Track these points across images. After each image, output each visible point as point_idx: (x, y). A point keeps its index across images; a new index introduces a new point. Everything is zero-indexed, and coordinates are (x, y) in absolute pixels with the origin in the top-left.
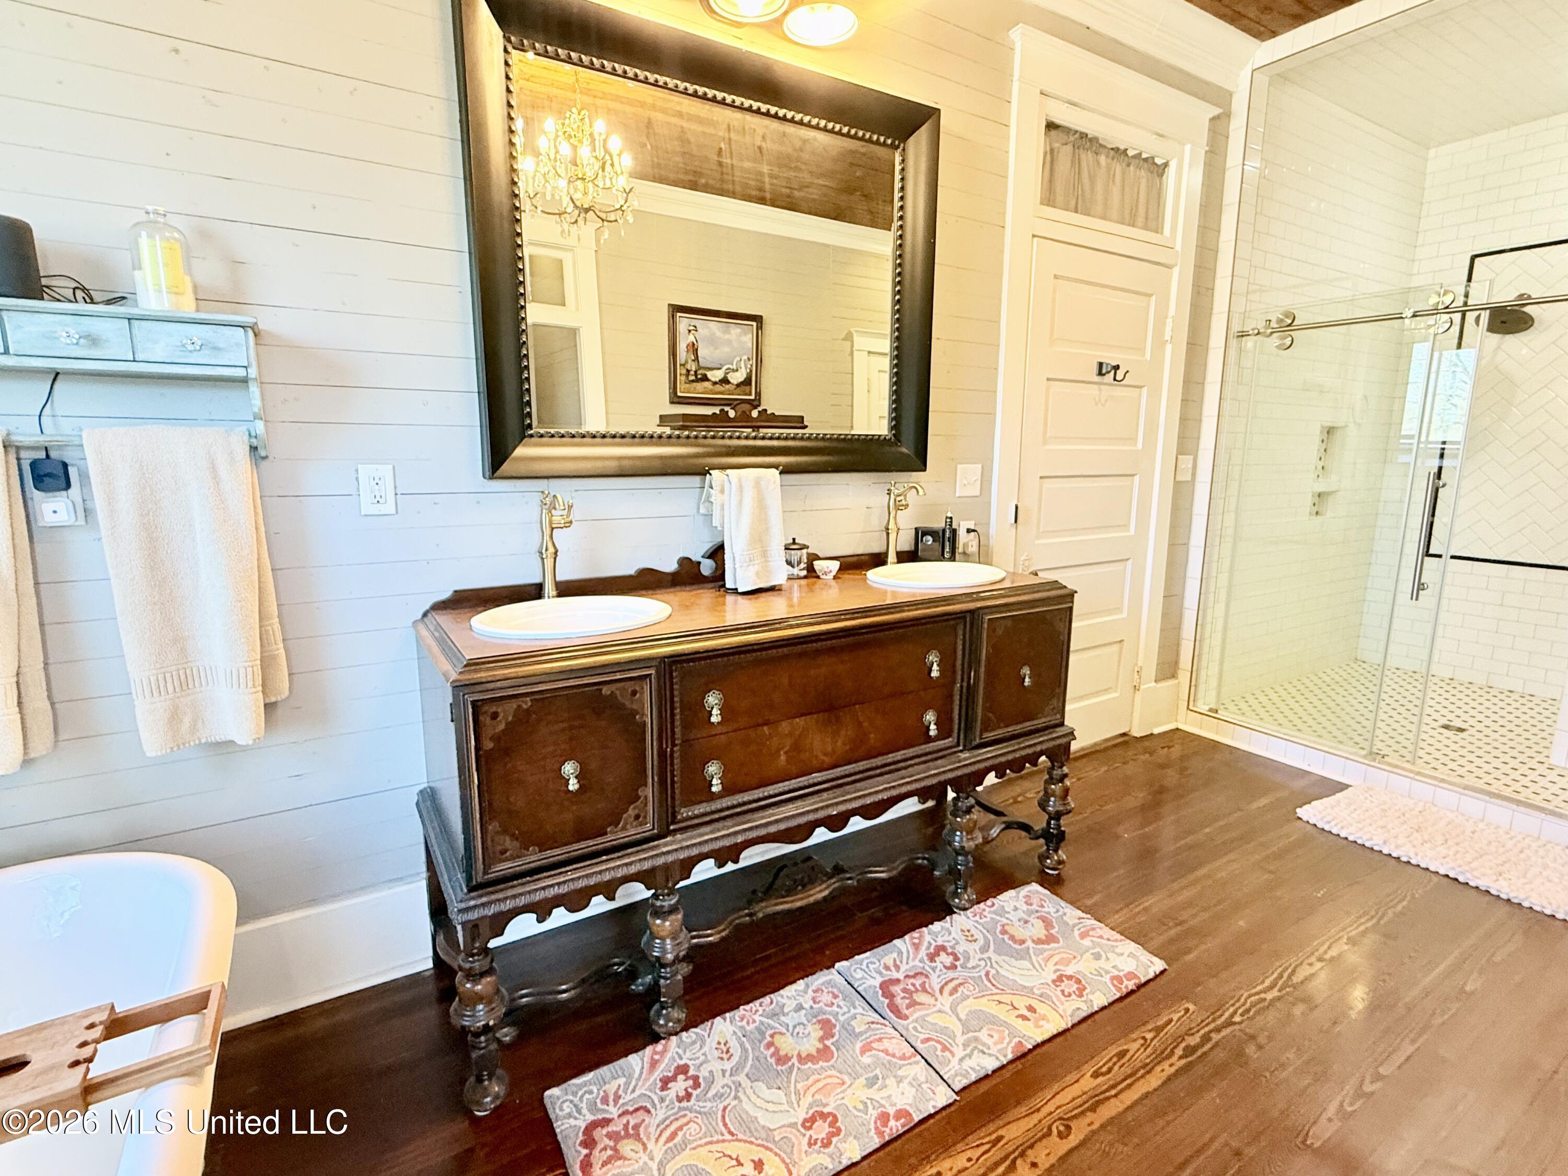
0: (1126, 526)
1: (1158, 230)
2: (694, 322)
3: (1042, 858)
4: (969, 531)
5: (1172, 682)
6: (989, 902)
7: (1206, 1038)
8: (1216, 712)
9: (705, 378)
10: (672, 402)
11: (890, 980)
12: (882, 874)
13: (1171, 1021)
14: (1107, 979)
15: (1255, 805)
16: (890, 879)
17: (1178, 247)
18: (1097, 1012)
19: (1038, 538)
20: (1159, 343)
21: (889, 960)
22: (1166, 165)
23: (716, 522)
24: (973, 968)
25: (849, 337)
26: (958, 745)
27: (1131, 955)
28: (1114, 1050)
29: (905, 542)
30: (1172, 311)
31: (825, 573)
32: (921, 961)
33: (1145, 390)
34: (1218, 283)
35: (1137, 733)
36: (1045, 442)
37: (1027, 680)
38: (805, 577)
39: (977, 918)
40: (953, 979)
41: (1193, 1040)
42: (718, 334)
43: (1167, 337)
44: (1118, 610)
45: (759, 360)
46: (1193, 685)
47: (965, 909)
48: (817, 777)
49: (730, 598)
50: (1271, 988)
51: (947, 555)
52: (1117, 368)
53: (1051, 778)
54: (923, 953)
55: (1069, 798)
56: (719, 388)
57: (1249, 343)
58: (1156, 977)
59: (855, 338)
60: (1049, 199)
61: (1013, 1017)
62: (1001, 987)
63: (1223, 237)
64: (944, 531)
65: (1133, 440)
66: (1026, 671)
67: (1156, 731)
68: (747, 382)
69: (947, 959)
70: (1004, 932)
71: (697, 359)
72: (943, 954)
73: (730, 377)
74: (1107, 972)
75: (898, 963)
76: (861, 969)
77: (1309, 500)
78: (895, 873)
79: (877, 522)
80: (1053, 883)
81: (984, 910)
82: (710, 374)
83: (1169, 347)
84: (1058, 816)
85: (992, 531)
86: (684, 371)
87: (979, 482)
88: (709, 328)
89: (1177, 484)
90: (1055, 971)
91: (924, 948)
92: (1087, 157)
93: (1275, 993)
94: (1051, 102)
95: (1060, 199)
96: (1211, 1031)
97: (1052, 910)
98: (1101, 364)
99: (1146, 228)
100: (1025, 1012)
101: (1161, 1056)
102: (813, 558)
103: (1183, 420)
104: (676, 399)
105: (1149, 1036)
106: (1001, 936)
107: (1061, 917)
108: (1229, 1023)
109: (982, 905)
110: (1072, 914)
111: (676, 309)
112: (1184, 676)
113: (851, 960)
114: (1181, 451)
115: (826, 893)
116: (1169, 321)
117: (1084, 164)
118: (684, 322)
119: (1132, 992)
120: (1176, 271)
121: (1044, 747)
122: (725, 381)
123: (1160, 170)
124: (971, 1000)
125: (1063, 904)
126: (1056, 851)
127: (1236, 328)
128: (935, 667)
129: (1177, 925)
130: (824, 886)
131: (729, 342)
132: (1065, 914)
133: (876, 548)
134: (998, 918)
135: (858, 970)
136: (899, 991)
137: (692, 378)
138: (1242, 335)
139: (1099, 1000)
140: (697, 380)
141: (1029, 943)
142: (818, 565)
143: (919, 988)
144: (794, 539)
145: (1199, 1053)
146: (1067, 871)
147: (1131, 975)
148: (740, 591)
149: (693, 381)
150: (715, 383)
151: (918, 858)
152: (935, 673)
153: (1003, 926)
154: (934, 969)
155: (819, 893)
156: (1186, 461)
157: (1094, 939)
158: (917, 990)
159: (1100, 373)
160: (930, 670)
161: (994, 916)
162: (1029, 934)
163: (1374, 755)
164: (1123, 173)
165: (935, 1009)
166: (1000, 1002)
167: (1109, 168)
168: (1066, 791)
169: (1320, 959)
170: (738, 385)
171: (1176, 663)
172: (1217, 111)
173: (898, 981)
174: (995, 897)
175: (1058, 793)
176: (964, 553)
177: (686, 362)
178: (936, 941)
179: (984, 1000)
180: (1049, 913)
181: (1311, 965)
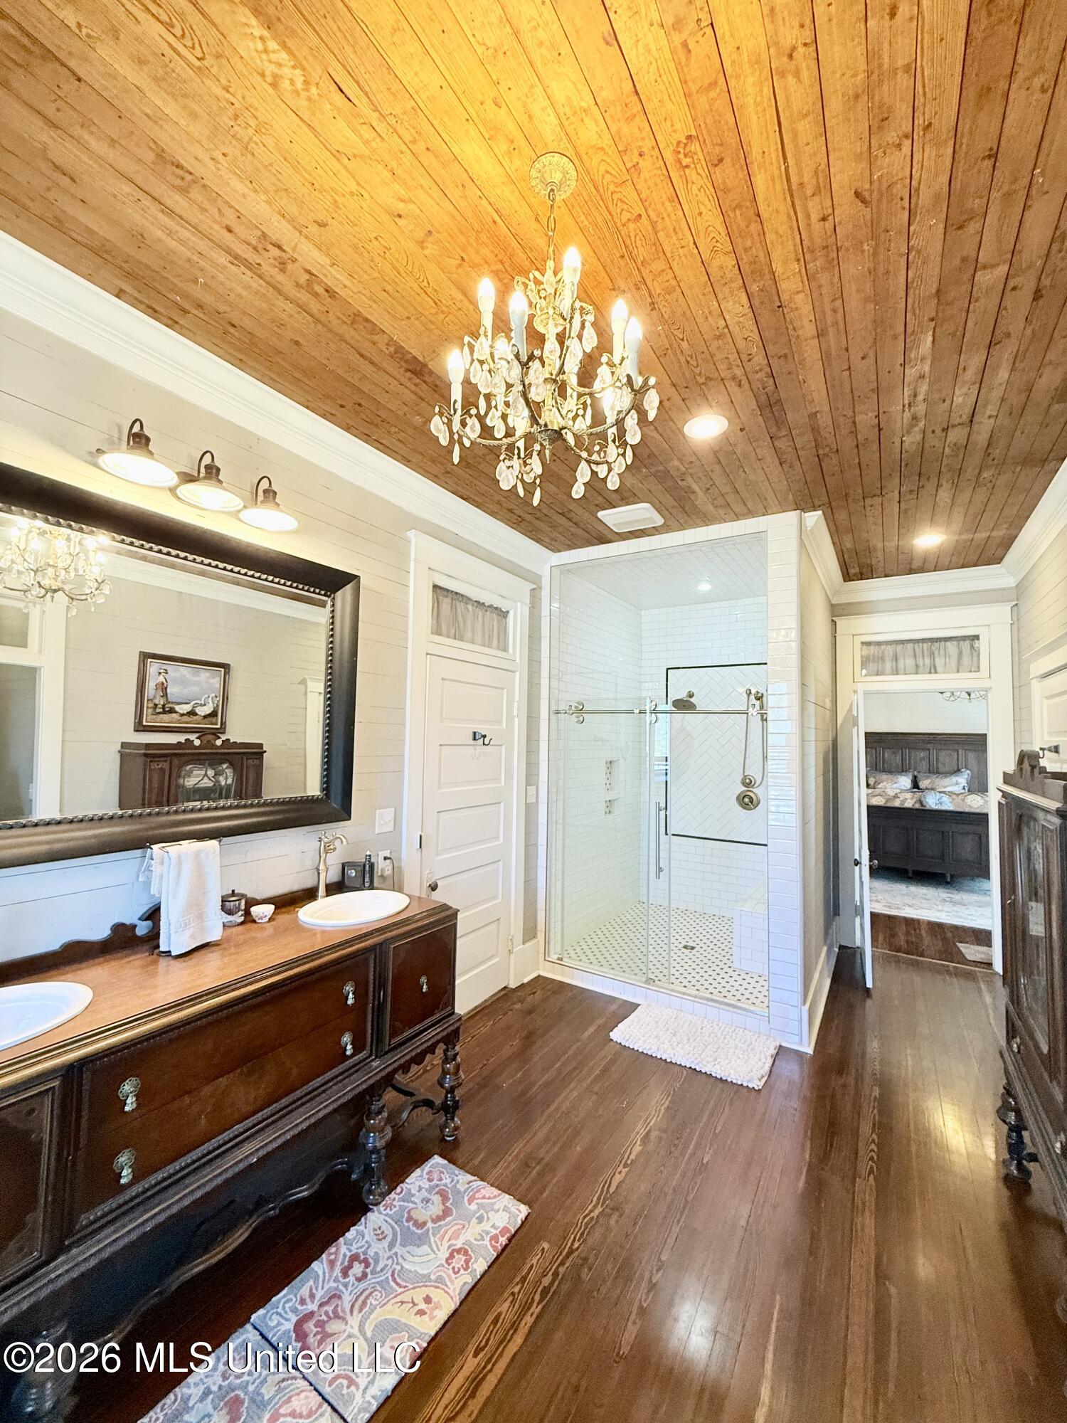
0: (497, 838)
1: (505, 650)
2: (165, 667)
3: (442, 1128)
4: (385, 858)
5: (535, 941)
6: (398, 1190)
7: (556, 1274)
8: (562, 960)
9: (172, 711)
10: (136, 730)
11: (306, 1315)
12: (303, 1192)
13: (532, 1266)
14: (487, 1242)
15: (586, 1034)
16: (311, 1195)
17: (518, 660)
18: (479, 1280)
19: (437, 855)
20: (510, 718)
21: (304, 1292)
22: (508, 612)
23: (154, 890)
24: (382, 1270)
25: (304, 682)
26: (371, 1055)
27: (506, 1209)
28: (490, 1318)
29: (333, 875)
30: (517, 698)
31: (261, 918)
32: (336, 1280)
33: (504, 747)
34: (542, 680)
35: (513, 985)
36: (440, 788)
37: (425, 987)
38: (242, 923)
39: (388, 1211)
40: (364, 1291)
41: (546, 1281)
42: (188, 676)
43: (515, 714)
44: (495, 897)
45: (225, 698)
46: (547, 942)
47: (377, 1204)
48: (238, 1128)
49: (163, 962)
50: (595, 1207)
51: (367, 885)
52: (484, 737)
53: (446, 1058)
54: (337, 1271)
55: (461, 1072)
56: (185, 718)
57: (561, 716)
58: (523, 1223)
59: (309, 684)
60: (437, 631)
61: (413, 1316)
62: (404, 1284)
63: (543, 655)
64: (364, 866)
65: (497, 779)
66: (424, 980)
67: (526, 981)
68: (213, 714)
69: (357, 1269)
70: (409, 1219)
71: (165, 695)
72: (356, 1264)
73: (197, 710)
74: (487, 1233)
75: (314, 1291)
76: (278, 1313)
77: (604, 805)
78: (316, 1187)
79: (310, 863)
80: (449, 1151)
81: (394, 1199)
82: (177, 708)
83: (516, 720)
84: (452, 1090)
85: (404, 856)
86: (151, 705)
87: (392, 822)
88: (178, 672)
89: (528, 806)
90: (449, 1248)
91: (339, 1263)
92: (460, 606)
93: (599, 1209)
94: (436, 574)
95: (444, 629)
96: (557, 1268)
97: (448, 1181)
98: (475, 733)
99: (498, 648)
100: (423, 1306)
101: (526, 1308)
102: (251, 903)
103: (528, 763)
104: (140, 727)
105: (516, 1290)
106: (406, 1224)
107: (455, 1186)
108: (571, 1252)
109: (393, 1195)
110: (464, 1178)
111: (145, 657)
112: (541, 936)
113: (267, 1306)
114: (528, 783)
115: (246, 1235)
116: (516, 704)
117: (459, 610)
118: (153, 667)
119: (506, 1246)
120: (518, 674)
121: (439, 1037)
122: (192, 713)
123: (504, 614)
124: (378, 1310)
125: (457, 1171)
126: (452, 1119)
127: (554, 708)
128: (351, 996)
129: (537, 1164)
130: (245, 1227)
131: (198, 683)
132: (458, 1182)
133: (309, 884)
134: (406, 1204)
135: (274, 1316)
136: (312, 1327)
137: (158, 710)
138: (557, 712)
139: (480, 1266)
140: (164, 712)
141: (430, 1225)
142: (255, 910)
143: (332, 1315)
144: (233, 891)
145: (552, 1290)
146: (461, 1134)
147: (505, 1229)
148: (173, 954)
149: (160, 713)
150: (182, 715)
151: (337, 1164)
152: (350, 1001)
153: (409, 1212)
154: (346, 1286)
155: (240, 1236)
156: (532, 790)
157: (480, 1201)
158: (330, 1318)
159: (474, 739)
160: (347, 998)
161: (402, 1203)
162: (429, 1213)
163: (649, 981)
164: (483, 617)
165: (346, 1334)
166: (402, 1303)
167: (474, 612)
168: (458, 1068)
169: (625, 1166)
170: (205, 717)
171: (536, 927)
172: (534, 586)
173: (312, 1313)
174: (402, 1182)
175: (452, 1070)
176: (382, 876)
177: (155, 697)
178: (350, 1251)
179: (389, 1306)
180: (445, 1185)
181: (620, 1173)
